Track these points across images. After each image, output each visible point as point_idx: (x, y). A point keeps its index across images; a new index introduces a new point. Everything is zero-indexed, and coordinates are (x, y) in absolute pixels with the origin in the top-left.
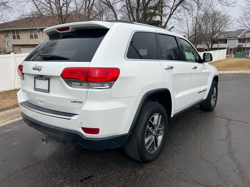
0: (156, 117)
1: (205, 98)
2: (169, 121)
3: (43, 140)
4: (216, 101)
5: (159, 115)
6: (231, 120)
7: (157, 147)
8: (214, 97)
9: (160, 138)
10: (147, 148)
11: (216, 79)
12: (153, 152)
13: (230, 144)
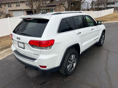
0: (73, 56)
1: (98, 41)
2: (79, 56)
3: (24, 68)
4: (104, 41)
5: (74, 55)
6: (109, 51)
7: (73, 68)
8: (103, 39)
9: (75, 64)
10: (68, 70)
11: (104, 31)
12: (72, 70)
13: (107, 65)
